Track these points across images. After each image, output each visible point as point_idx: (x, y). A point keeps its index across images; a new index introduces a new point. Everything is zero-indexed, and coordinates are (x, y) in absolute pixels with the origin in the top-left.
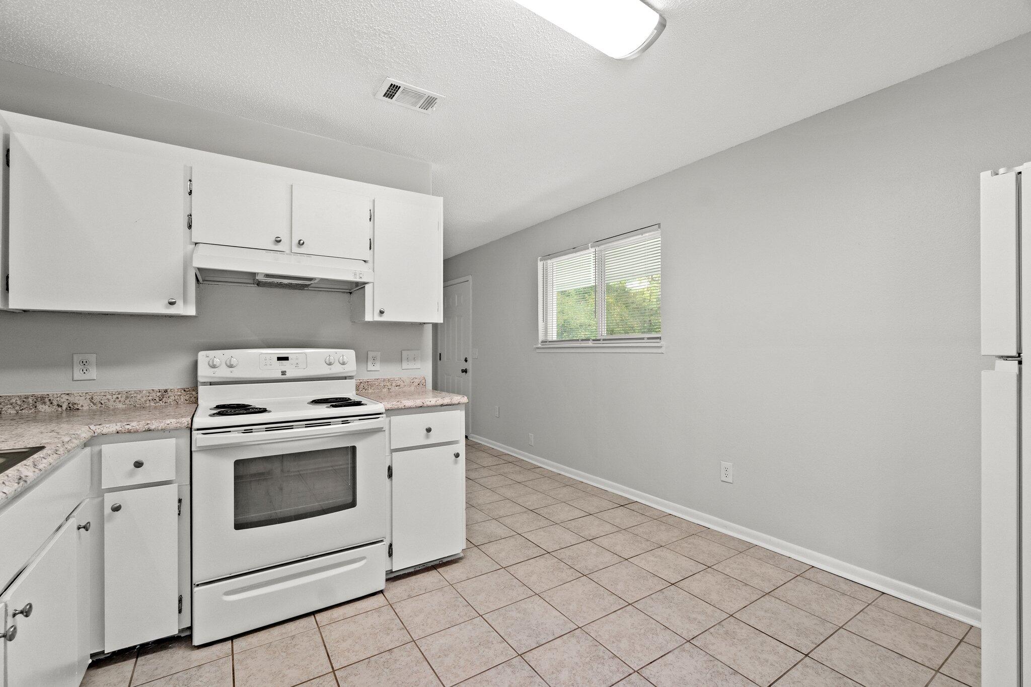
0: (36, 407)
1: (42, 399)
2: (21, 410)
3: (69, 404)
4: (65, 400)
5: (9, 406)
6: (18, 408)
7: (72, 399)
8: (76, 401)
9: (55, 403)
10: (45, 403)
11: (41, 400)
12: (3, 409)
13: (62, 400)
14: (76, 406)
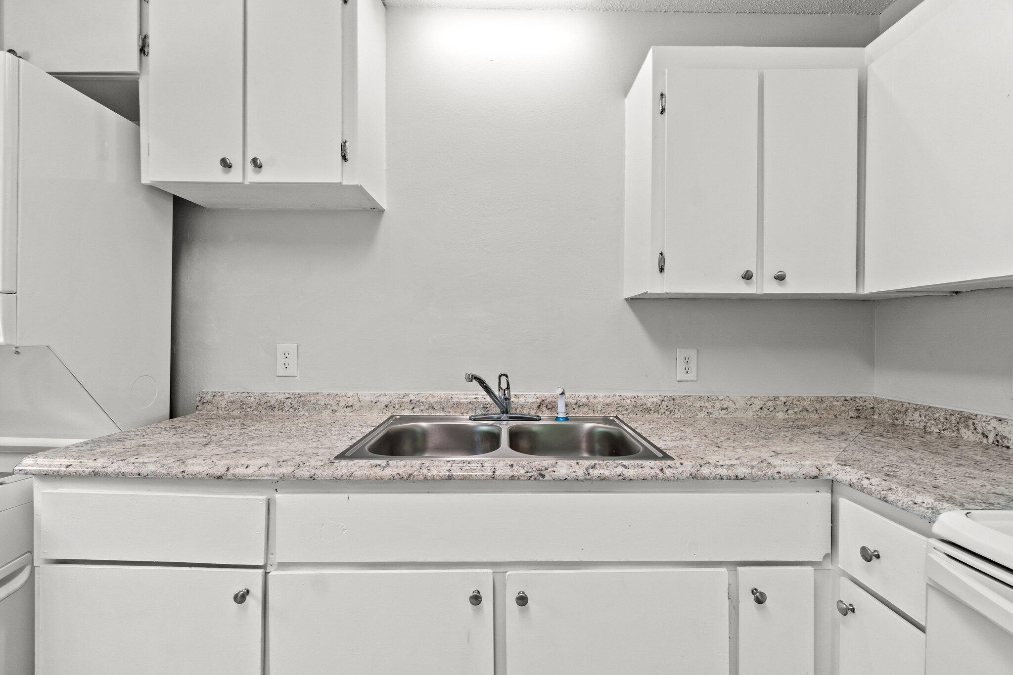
0: (958, 430)
1: (966, 420)
2: (944, 430)
3: (997, 435)
4: (992, 429)
5: (933, 422)
6: (940, 426)
7: (1003, 429)
8: (1006, 434)
9: (980, 430)
10: (967, 426)
11: (964, 422)
12: (928, 424)
13: (989, 427)
14: (1006, 443)
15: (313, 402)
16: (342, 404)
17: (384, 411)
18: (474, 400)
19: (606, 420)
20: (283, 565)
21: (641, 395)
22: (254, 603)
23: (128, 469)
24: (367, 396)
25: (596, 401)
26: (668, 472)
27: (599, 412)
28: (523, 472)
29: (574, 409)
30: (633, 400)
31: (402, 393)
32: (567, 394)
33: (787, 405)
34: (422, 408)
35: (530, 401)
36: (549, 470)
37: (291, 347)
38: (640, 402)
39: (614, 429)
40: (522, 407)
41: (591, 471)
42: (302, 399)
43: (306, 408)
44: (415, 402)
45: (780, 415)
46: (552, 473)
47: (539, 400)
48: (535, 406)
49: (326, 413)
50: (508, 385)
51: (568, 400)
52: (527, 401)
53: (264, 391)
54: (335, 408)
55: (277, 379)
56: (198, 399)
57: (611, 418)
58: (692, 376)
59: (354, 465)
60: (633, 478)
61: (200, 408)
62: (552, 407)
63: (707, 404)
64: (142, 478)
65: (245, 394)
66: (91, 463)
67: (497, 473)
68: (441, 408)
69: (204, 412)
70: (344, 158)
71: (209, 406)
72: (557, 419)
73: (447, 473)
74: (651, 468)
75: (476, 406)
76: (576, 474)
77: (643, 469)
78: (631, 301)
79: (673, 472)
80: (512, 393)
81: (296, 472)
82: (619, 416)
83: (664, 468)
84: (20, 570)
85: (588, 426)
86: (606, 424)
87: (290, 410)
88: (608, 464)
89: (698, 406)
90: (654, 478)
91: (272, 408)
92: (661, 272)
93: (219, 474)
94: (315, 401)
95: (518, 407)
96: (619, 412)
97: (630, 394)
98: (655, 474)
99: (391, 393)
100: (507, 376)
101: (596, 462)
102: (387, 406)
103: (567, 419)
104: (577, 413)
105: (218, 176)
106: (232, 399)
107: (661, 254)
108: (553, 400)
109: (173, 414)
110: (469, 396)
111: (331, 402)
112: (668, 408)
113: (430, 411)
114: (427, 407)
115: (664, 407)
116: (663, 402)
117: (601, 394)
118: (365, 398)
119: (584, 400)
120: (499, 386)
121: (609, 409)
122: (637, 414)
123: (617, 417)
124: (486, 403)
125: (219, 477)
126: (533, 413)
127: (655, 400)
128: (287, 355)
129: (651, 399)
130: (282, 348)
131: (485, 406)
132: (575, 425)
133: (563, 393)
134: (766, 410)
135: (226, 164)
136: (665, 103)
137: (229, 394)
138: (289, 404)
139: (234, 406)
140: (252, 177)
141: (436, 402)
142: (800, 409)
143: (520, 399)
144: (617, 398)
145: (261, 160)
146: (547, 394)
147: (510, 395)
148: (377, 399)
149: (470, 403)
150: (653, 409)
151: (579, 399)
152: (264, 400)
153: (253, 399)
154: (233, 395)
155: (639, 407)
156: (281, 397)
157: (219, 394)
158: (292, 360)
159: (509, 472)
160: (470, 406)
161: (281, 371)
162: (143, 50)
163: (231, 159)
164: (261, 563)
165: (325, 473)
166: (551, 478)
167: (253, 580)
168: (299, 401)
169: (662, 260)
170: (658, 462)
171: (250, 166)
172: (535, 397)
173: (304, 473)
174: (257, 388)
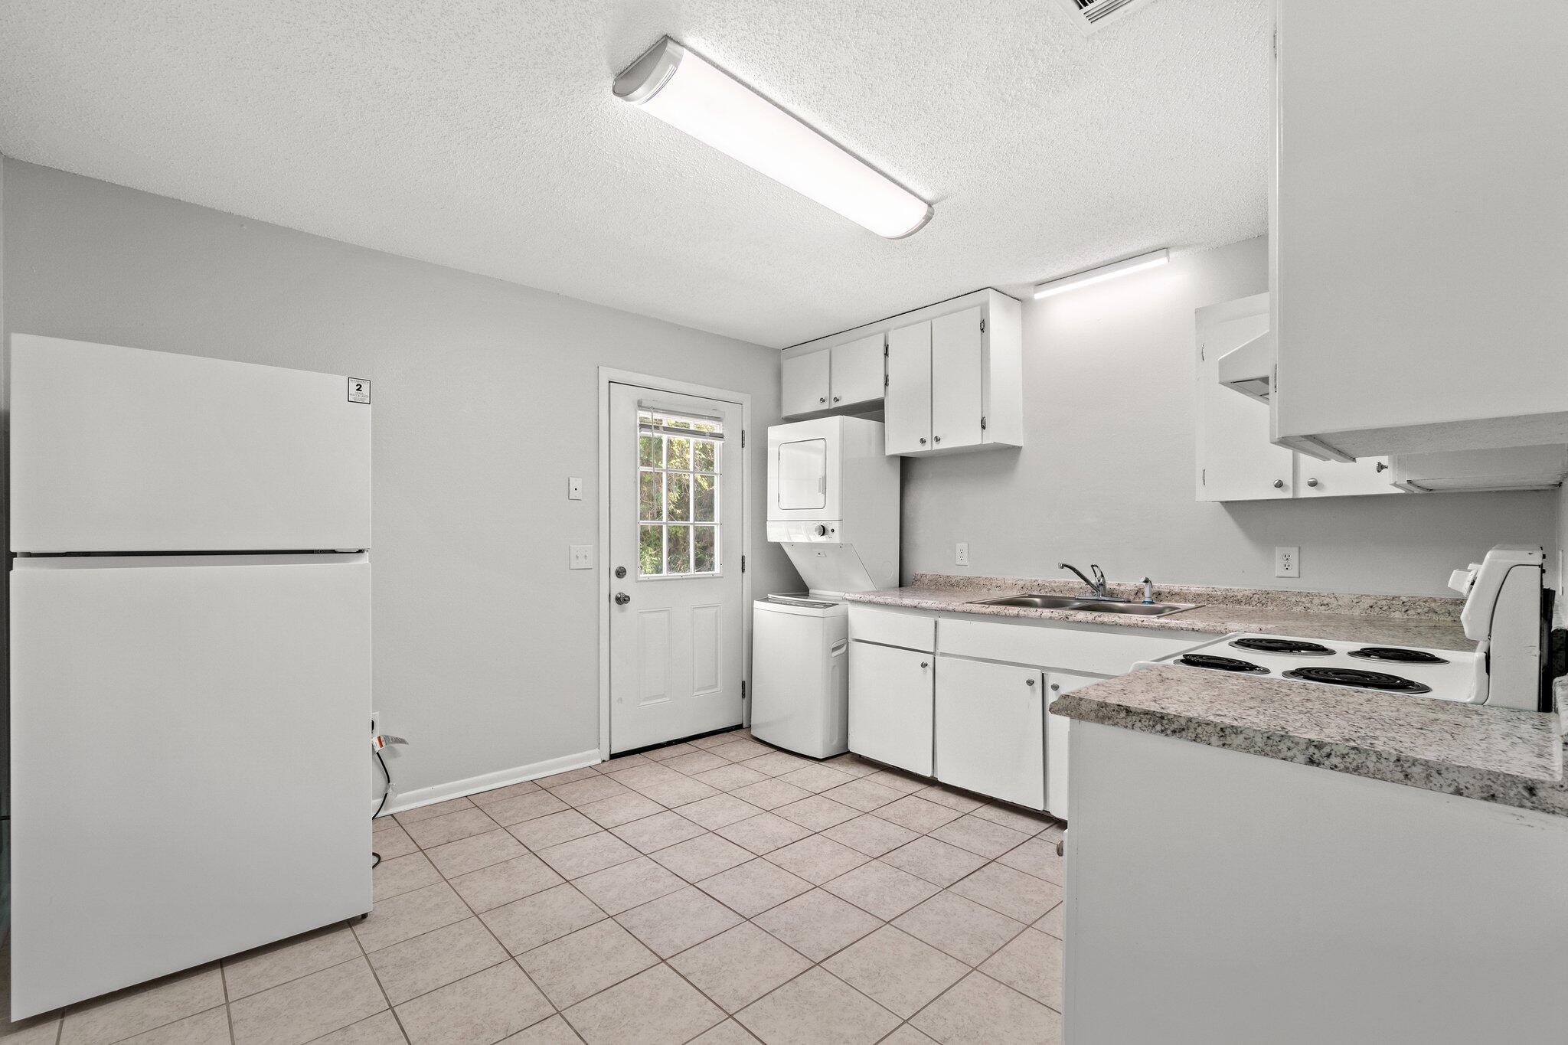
16: (994, 585)
20: (943, 654)
21: (1233, 587)
22: (929, 670)
23: (881, 601)
24: (1010, 580)
25: (1188, 591)
27: (1190, 601)
29: (1167, 597)
30: (1224, 592)
33: (1407, 606)
34: (1046, 590)
35: (1129, 588)
37: (964, 546)
38: (1230, 594)
40: (1122, 593)
42: (970, 580)
43: (972, 586)
45: (1397, 615)
47: (1136, 589)
49: (984, 591)
50: (1102, 573)
52: (1126, 588)
53: (948, 575)
54: (989, 587)
55: (956, 566)
56: (914, 577)
58: (1293, 572)
59: (974, 606)
61: (912, 583)
63: (1303, 599)
65: (938, 576)
66: (868, 597)
68: (1059, 591)
69: (916, 586)
70: (983, 427)
71: (919, 583)
78: (1226, 504)
81: (947, 607)
84: (843, 645)
87: (963, 587)
89: (1293, 600)
91: (953, 585)
92: (1204, 484)
93: (915, 605)
94: (977, 582)
96: (1209, 602)
97: (1221, 586)
105: (919, 447)
106: (931, 577)
107: (1203, 471)
109: (901, 585)
111: (987, 583)
112: (1260, 600)
114: (1050, 589)
115: (1256, 600)
116: (1256, 595)
118: (1009, 582)
119: (1177, 590)
120: (1094, 574)
121: (1200, 599)
122: (1227, 605)
125: (916, 607)
127: (1247, 593)
128: (962, 551)
130: (959, 546)
134: (1377, 609)
135: (923, 441)
137: (929, 574)
138: (962, 583)
139: (933, 583)
140: (937, 447)
141: (1056, 586)
142: (1426, 610)
144: (1209, 590)
145: (940, 436)
148: (1017, 582)
150: (1244, 601)
151: (1173, 589)
152: (949, 580)
153: (943, 579)
154: (931, 575)
155: (1229, 598)
156: (958, 578)
157: (925, 575)
158: (965, 554)
159: (1049, 615)
160: (1081, 590)
161: (958, 562)
162: (886, 384)
163: (925, 438)
164: (932, 651)
165: (960, 608)
167: (929, 659)
168: (968, 581)
169: (1205, 475)
171: (934, 442)
173: (950, 608)
174: (945, 572)
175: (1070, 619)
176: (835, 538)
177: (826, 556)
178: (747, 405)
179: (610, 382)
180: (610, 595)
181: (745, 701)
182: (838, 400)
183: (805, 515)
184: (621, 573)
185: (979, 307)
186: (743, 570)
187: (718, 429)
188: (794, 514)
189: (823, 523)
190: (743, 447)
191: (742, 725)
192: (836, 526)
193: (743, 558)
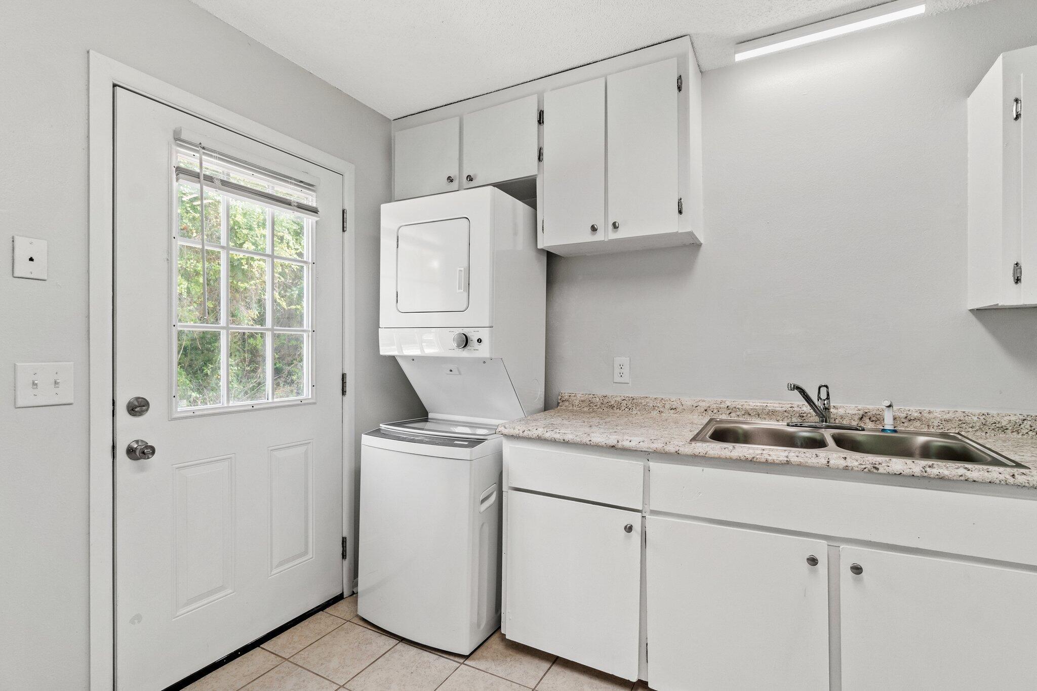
15: (644, 404)
16: (667, 406)
17: (704, 414)
18: (790, 409)
19: (944, 435)
20: (654, 512)
21: (993, 412)
22: (636, 535)
23: (557, 436)
24: (688, 401)
25: (931, 416)
26: (1021, 479)
27: (935, 428)
28: (856, 464)
29: (903, 423)
30: (982, 418)
31: (719, 400)
32: (895, 408)
34: (738, 413)
35: (850, 412)
36: (883, 464)
37: (625, 360)
38: (991, 420)
39: (956, 443)
40: (842, 417)
41: (928, 469)
42: (635, 401)
43: (638, 408)
44: (732, 408)
46: (887, 468)
47: (861, 413)
48: (856, 418)
49: (655, 413)
50: (828, 395)
51: (896, 414)
52: (847, 412)
53: (605, 394)
54: (661, 410)
55: (614, 385)
56: (559, 397)
57: (952, 434)
59: (708, 446)
60: (977, 480)
61: (560, 404)
62: (877, 419)
64: (566, 443)
65: (591, 396)
67: (832, 462)
68: (756, 414)
69: (563, 407)
70: (680, 211)
71: (567, 404)
72: (883, 430)
73: (786, 459)
74: (1000, 473)
75: (792, 414)
76: (911, 470)
77: (990, 473)
78: (979, 312)
79: (1028, 479)
80: (832, 404)
81: (665, 447)
82: (963, 433)
83: (1016, 474)
84: (492, 494)
85: (921, 440)
86: (945, 438)
87: (626, 409)
88: (948, 465)
90: (1002, 482)
91: (612, 407)
92: (1016, 283)
93: (613, 444)
94: (645, 403)
95: (838, 417)
96: (961, 429)
97: (977, 411)
98: (1004, 478)
99: (710, 401)
100: (827, 387)
101: (933, 462)
102: (706, 410)
103: (895, 431)
104: (907, 427)
105: (588, 237)
106: (583, 399)
107: (1017, 264)
108: (878, 412)
109: (546, 409)
110: (784, 406)
111: (658, 405)
112: (1033, 428)
113: (746, 416)
114: (743, 413)
115: (1026, 427)
116: (1025, 422)
117: (938, 410)
118: (687, 403)
119: (916, 415)
120: (818, 396)
121: (949, 425)
122: (986, 433)
123: (959, 433)
124: (802, 412)
125: (613, 446)
126: (854, 424)
127: (1013, 418)
128: (621, 366)
129: (1008, 418)
130: (618, 360)
131: (801, 415)
132: (906, 437)
133: (890, 406)
135: (594, 229)
136: (1021, 108)
137: (580, 395)
138: (625, 405)
139: (584, 405)
140: (613, 236)
141: (752, 409)
143: (840, 410)
144: (960, 415)
145: (619, 222)
146: (870, 407)
147: (829, 406)
148: (698, 404)
149: (785, 411)
150: (1010, 428)
151: (910, 413)
152: (606, 401)
153: (598, 399)
154: (583, 396)
155: (990, 425)
156: (619, 399)
157: (573, 395)
158: (626, 370)
159: (843, 463)
160: (786, 414)
161: (617, 379)
162: (540, 158)
163: (597, 226)
164: (640, 508)
165: (687, 450)
166: (885, 472)
167: (635, 519)
168: (632, 403)
169: (1019, 270)
170: (1008, 469)
171: (610, 228)
172: (857, 409)
173: (671, 448)
174: (600, 391)
175: (881, 470)
176: (483, 351)
177: (460, 374)
178: (349, 177)
179: (115, 86)
180: (114, 447)
181: (346, 563)
182: (471, 180)
183: (436, 320)
184: (138, 407)
185: (675, 59)
186: (344, 392)
187: (310, 200)
188: (418, 320)
189: (465, 331)
190: (344, 231)
191: (342, 595)
192: (485, 334)
193: (344, 376)
